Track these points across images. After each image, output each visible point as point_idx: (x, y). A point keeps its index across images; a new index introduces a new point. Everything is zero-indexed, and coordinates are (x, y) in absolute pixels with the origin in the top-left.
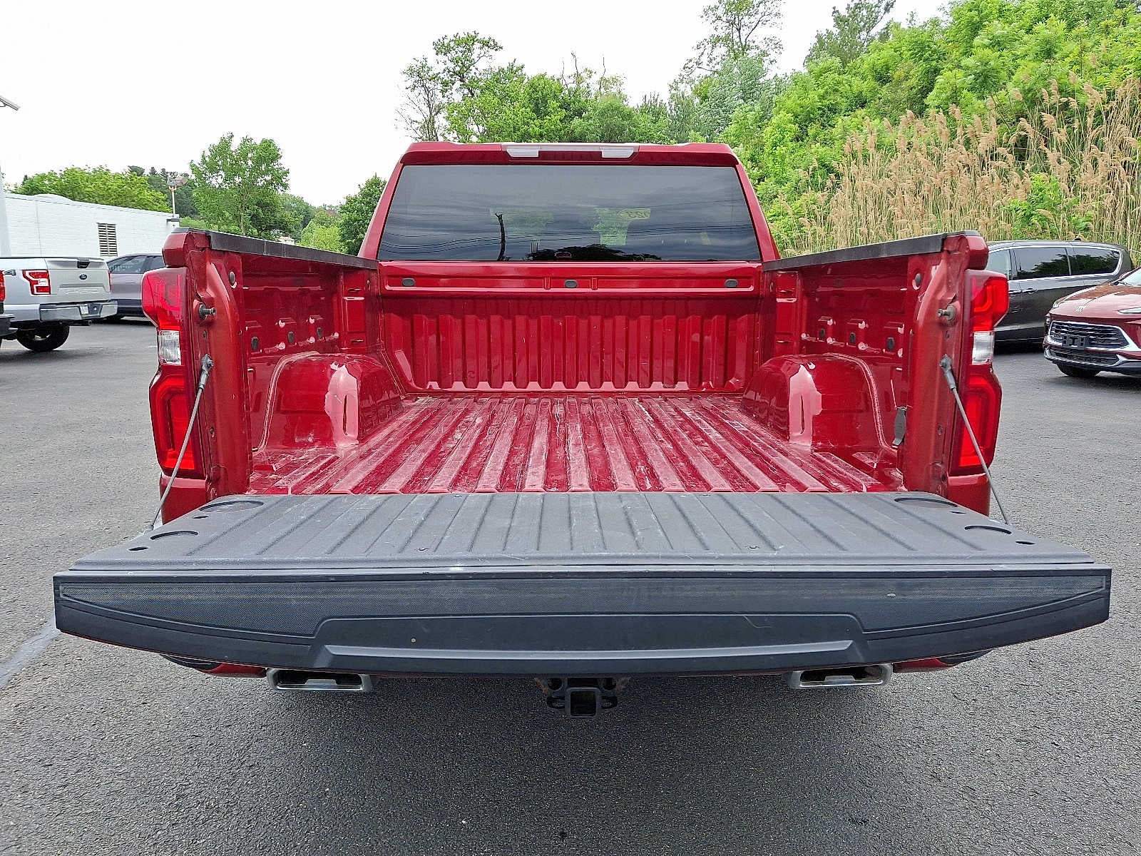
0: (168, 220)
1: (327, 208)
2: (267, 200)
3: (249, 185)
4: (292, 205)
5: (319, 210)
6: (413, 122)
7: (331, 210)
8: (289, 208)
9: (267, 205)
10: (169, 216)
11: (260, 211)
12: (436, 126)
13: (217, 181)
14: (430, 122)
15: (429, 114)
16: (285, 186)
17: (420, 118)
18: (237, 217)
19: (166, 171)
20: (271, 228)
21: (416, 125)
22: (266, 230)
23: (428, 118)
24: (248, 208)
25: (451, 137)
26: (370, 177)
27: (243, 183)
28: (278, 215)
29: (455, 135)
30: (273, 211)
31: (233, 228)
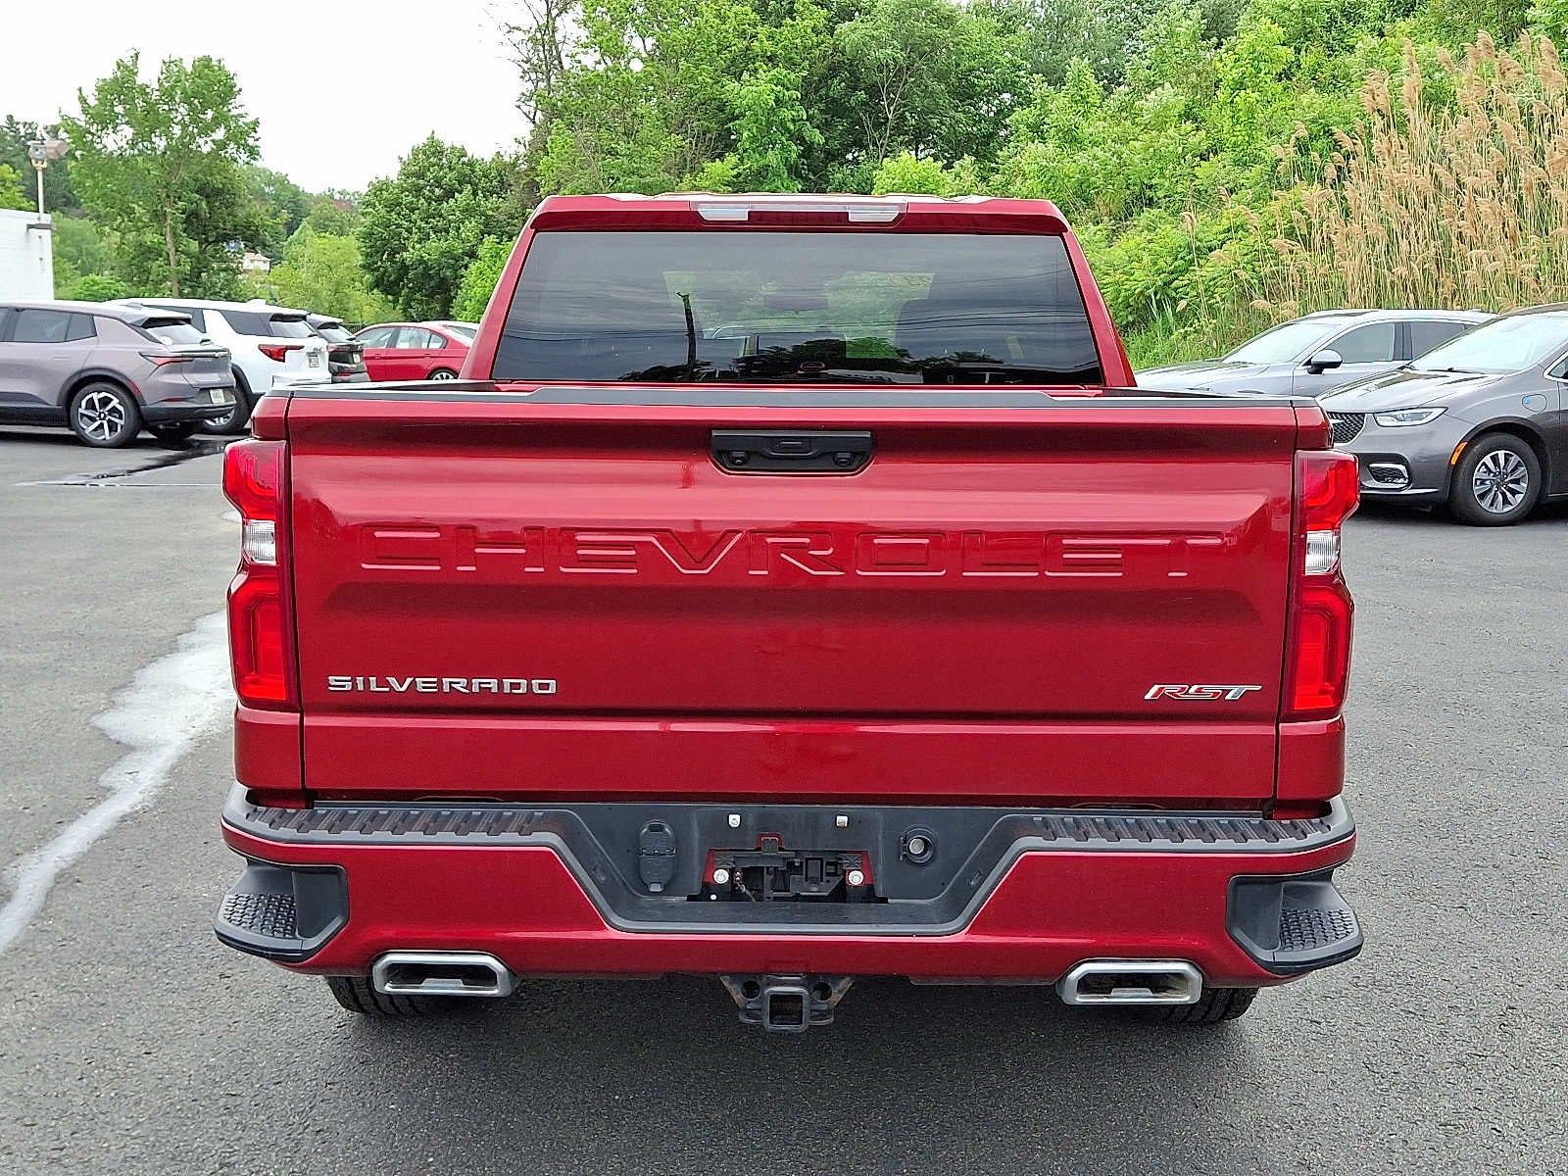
0: (30, 227)
1: (337, 197)
2: (217, 181)
3: (182, 152)
4: (267, 190)
5: (320, 199)
6: (512, 29)
7: (346, 203)
8: (261, 196)
9: (218, 192)
10: (32, 218)
11: (204, 204)
12: (558, 37)
13: (115, 141)
14: (548, 28)
15: (544, 11)
16: (253, 152)
17: (528, 22)
18: (158, 217)
19: (16, 120)
20: (226, 238)
21: (518, 36)
22: (217, 242)
23: (542, 21)
24: (179, 198)
25: (590, 59)
26: (421, 140)
27: (168, 147)
28: (241, 213)
29: (597, 56)
30: (231, 205)
31: (150, 238)
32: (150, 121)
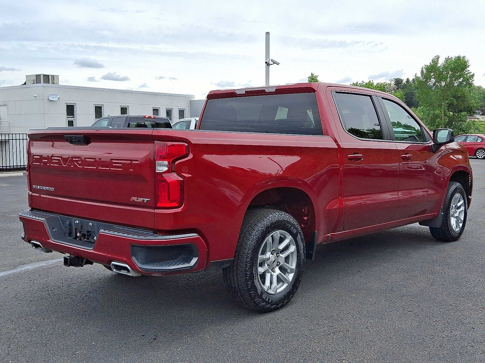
2: (459, 94)
3: (449, 86)
9: (459, 97)
16: (471, 84)
20: (462, 111)
22: (458, 112)
24: (447, 100)
27: (445, 84)
28: (467, 103)
30: (463, 101)
31: (437, 112)
32: (440, 77)
